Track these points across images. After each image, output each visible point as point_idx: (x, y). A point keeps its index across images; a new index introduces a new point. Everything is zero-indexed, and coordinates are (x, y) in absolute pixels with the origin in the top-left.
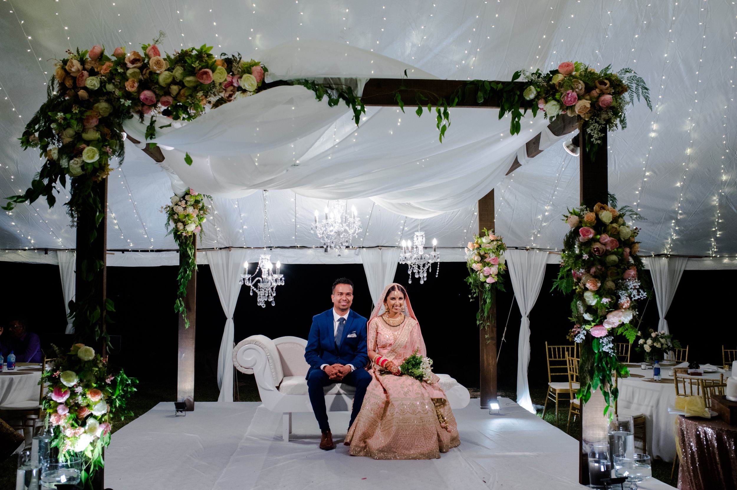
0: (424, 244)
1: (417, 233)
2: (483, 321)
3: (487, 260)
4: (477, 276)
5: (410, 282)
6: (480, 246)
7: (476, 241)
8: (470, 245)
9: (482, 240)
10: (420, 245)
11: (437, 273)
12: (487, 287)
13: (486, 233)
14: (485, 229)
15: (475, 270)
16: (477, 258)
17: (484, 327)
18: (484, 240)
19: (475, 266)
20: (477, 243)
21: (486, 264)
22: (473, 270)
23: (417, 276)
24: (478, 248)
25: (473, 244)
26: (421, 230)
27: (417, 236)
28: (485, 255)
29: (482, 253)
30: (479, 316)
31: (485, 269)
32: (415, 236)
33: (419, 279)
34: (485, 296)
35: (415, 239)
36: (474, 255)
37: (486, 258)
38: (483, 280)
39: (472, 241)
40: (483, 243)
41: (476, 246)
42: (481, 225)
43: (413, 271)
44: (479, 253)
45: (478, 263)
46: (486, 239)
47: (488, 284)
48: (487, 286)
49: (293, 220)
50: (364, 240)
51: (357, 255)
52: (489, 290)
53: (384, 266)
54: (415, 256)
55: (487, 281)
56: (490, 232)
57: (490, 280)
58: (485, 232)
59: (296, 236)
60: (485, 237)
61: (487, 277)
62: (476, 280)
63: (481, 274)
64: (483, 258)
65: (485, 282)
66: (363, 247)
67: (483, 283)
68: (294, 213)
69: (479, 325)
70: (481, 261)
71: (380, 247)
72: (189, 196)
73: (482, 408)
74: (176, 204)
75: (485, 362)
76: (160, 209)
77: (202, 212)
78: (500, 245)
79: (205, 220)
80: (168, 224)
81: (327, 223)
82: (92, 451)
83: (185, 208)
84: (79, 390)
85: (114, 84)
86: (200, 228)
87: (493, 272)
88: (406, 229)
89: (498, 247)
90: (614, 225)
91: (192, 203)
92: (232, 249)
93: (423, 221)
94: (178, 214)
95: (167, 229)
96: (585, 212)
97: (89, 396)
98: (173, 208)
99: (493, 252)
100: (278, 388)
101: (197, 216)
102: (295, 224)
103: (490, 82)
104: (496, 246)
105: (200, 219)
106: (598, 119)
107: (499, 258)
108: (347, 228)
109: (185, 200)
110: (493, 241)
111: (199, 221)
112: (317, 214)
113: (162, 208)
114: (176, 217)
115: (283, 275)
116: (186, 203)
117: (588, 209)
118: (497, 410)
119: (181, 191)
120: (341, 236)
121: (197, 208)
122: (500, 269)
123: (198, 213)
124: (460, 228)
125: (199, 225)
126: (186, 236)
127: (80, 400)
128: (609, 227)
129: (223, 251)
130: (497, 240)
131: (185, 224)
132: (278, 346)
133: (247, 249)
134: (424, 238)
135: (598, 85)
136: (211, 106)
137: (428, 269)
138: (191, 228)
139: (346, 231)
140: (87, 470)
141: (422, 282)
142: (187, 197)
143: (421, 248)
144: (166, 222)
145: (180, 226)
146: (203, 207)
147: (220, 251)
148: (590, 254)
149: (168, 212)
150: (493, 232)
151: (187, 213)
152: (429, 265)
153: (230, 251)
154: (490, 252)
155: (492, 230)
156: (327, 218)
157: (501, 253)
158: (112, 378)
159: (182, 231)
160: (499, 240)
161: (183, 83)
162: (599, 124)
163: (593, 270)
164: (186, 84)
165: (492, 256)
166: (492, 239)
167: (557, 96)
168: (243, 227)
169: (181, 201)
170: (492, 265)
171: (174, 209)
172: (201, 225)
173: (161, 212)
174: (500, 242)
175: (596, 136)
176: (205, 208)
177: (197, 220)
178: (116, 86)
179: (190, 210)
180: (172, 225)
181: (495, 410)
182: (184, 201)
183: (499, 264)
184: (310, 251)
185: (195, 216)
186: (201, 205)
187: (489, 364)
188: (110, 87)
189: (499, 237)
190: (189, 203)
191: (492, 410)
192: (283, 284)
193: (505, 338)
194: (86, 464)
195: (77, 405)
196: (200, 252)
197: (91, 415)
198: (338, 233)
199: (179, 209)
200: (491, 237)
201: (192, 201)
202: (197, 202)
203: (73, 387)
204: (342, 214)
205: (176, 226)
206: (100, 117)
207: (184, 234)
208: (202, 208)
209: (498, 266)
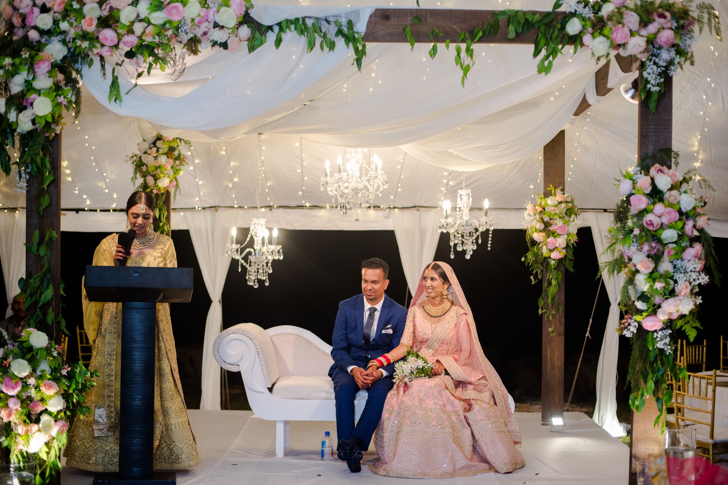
0: (470, 204)
1: (460, 192)
2: (547, 309)
3: (552, 228)
4: (539, 249)
5: (452, 257)
6: (544, 209)
7: (538, 203)
8: (529, 207)
9: (546, 202)
10: (465, 206)
11: (489, 245)
12: (552, 264)
13: (553, 191)
14: (551, 186)
15: (537, 242)
16: (540, 226)
17: (548, 317)
18: (550, 201)
19: (537, 236)
20: (540, 205)
21: (551, 234)
22: (534, 243)
23: (460, 249)
24: (541, 212)
25: (533, 207)
26: (467, 187)
27: (461, 195)
28: (551, 222)
29: (546, 219)
30: (541, 303)
31: (549, 240)
32: (458, 195)
33: (464, 252)
34: (549, 276)
35: (459, 199)
36: (535, 221)
37: (551, 225)
38: (547, 256)
39: (535, 202)
40: (548, 205)
41: (539, 209)
42: (547, 181)
43: (456, 243)
44: (542, 219)
45: (541, 231)
46: (551, 200)
47: (554, 260)
48: (552, 262)
49: (299, 171)
50: (395, 197)
51: (387, 218)
52: (555, 269)
53: (423, 233)
54: (458, 222)
55: (551, 257)
56: (558, 191)
57: (556, 255)
58: (551, 191)
59: (303, 191)
60: (550, 197)
61: (551, 251)
62: (536, 255)
63: (544, 247)
64: (547, 225)
65: (550, 257)
66: (394, 208)
67: (546, 259)
68: (300, 162)
69: (542, 314)
70: (544, 229)
71: (417, 208)
72: (162, 141)
73: (543, 424)
74: (145, 153)
75: (549, 364)
76: (125, 158)
77: (177, 162)
78: (569, 209)
79: (181, 173)
80: (134, 179)
81: (341, 178)
82: (48, 453)
83: (156, 157)
84: (32, 381)
85: (68, 21)
86: (175, 183)
87: (559, 245)
88: (451, 183)
89: (567, 210)
90: (674, 192)
91: (166, 150)
92: (219, 208)
93: (471, 175)
94: (147, 166)
95: (134, 184)
96: (639, 175)
97: (43, 389)
98: (140, 157)
99: (560, 218)
100: (270, 390)
101: (172, 167)
102: (301, 175)
103: (524, 13)
104: (565, 210)
105: (176, 171)
106: (657, 60)
107: (568, 226)
108: (367, 184)
109: (155, 146)
110: (561, 202)
111: (175, 173)
112: (327, 165)
113: (127, 156)
114: (144, 168)
115: (280, 246)
116: (158, 151)
117: (643, 172)
118: (560, 426)
119: (151, 135)
120: (360, 195)
121: (172, 158)
122: (570, 240)
123: (172, 163)
124: (524, 183)
125: (174, 180)
126: (157, 195)
127: (33, 392)
128: (667, 195)
129: (208, 213)
130: (566, 202)
131: (156, 178)
132: (273, 338)
133: (239, 210)
134: (471, 199)
135: (656, 17)
136: (183, 45)
137: (477, 239)
138: (164, 183)
139: (366, 187)
140: (42, 475)
141: (468, 257)
142: (159, 144)
143: (466, 211)
144: (132, 175)
145: (150, 180)
146: (179, 155)
147: (203, 212)
148: (642, 229)
149: (135, 163)
150: (563, 190)
151: (159, 164)
152: (478, 233)
153: (217, 211)
154: (556, 217)
155: (561, 187)
156: (340, 171)
157: (571, 219)
158: (69, 369)
159: (152, 188)
160: (569, 202)
161: (149, 20)
162: (658, 66)
163: (646, 248)
164: (153, 21)
165: (559, 223)
166: (560, 201)
167: (606, 31)
168: (233, 180)
169: (151, 148)
170: (558, 234)
171: (142, 158)
172: (176, 180)
173: (126, 161)
174: (570, 205)
175: (653, 82)
176: (181, 157)
177: (172, 173)
178: (71, 24)
179: (163, 160)
180: (140, 181)
181: (557, 426)
182: (155, 149)
183: (569, 234)
184: (322, 213)
185: (169, 167)
186: (176, 153)
187: (553, 367)
188: (64, 26)
189: (570, 198)
190: (161, 151)
191: (554, 426)
192: (281, 258)
193: (590, 333)
194: (40, 468)
195: (30, 398)
196: (177, 213)
197: (46, 411)
198: (356, 191)
199: (148, 160)
200: (559, 197)
201: (164, 147)
202: (172, 149)
203: (25, 378)
204: (362, 164)
205: (145, 181)
206: (52, 61)
207: (155, 192)
208: (178, 158)
209: (566, 236)
